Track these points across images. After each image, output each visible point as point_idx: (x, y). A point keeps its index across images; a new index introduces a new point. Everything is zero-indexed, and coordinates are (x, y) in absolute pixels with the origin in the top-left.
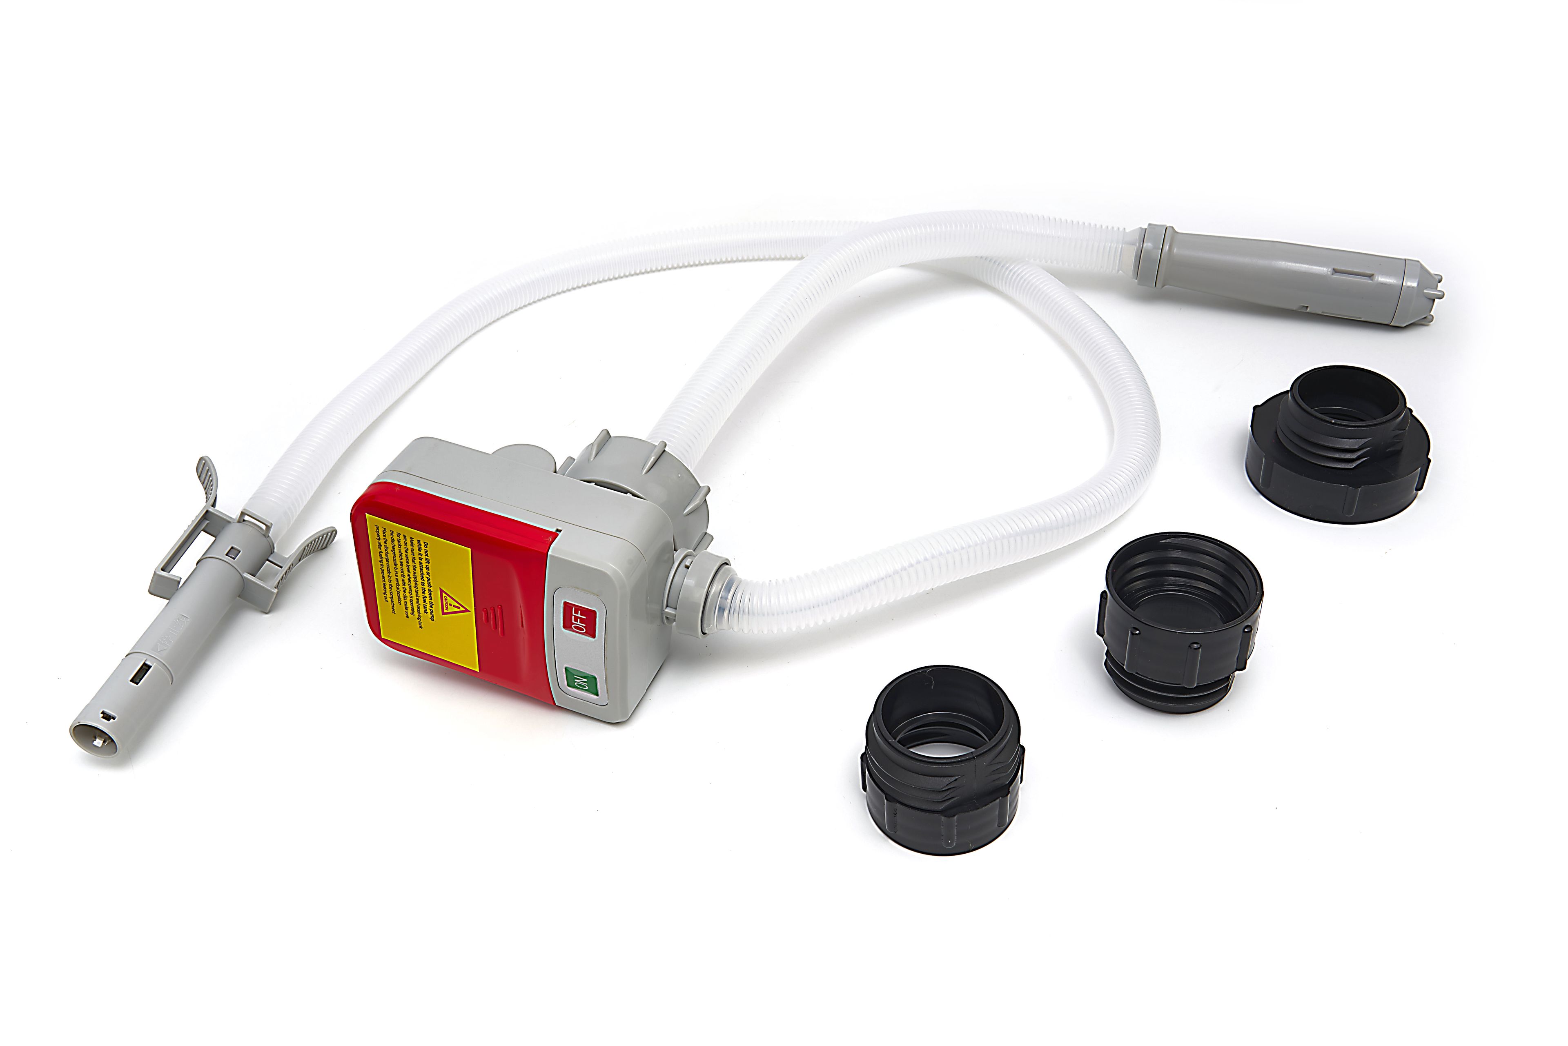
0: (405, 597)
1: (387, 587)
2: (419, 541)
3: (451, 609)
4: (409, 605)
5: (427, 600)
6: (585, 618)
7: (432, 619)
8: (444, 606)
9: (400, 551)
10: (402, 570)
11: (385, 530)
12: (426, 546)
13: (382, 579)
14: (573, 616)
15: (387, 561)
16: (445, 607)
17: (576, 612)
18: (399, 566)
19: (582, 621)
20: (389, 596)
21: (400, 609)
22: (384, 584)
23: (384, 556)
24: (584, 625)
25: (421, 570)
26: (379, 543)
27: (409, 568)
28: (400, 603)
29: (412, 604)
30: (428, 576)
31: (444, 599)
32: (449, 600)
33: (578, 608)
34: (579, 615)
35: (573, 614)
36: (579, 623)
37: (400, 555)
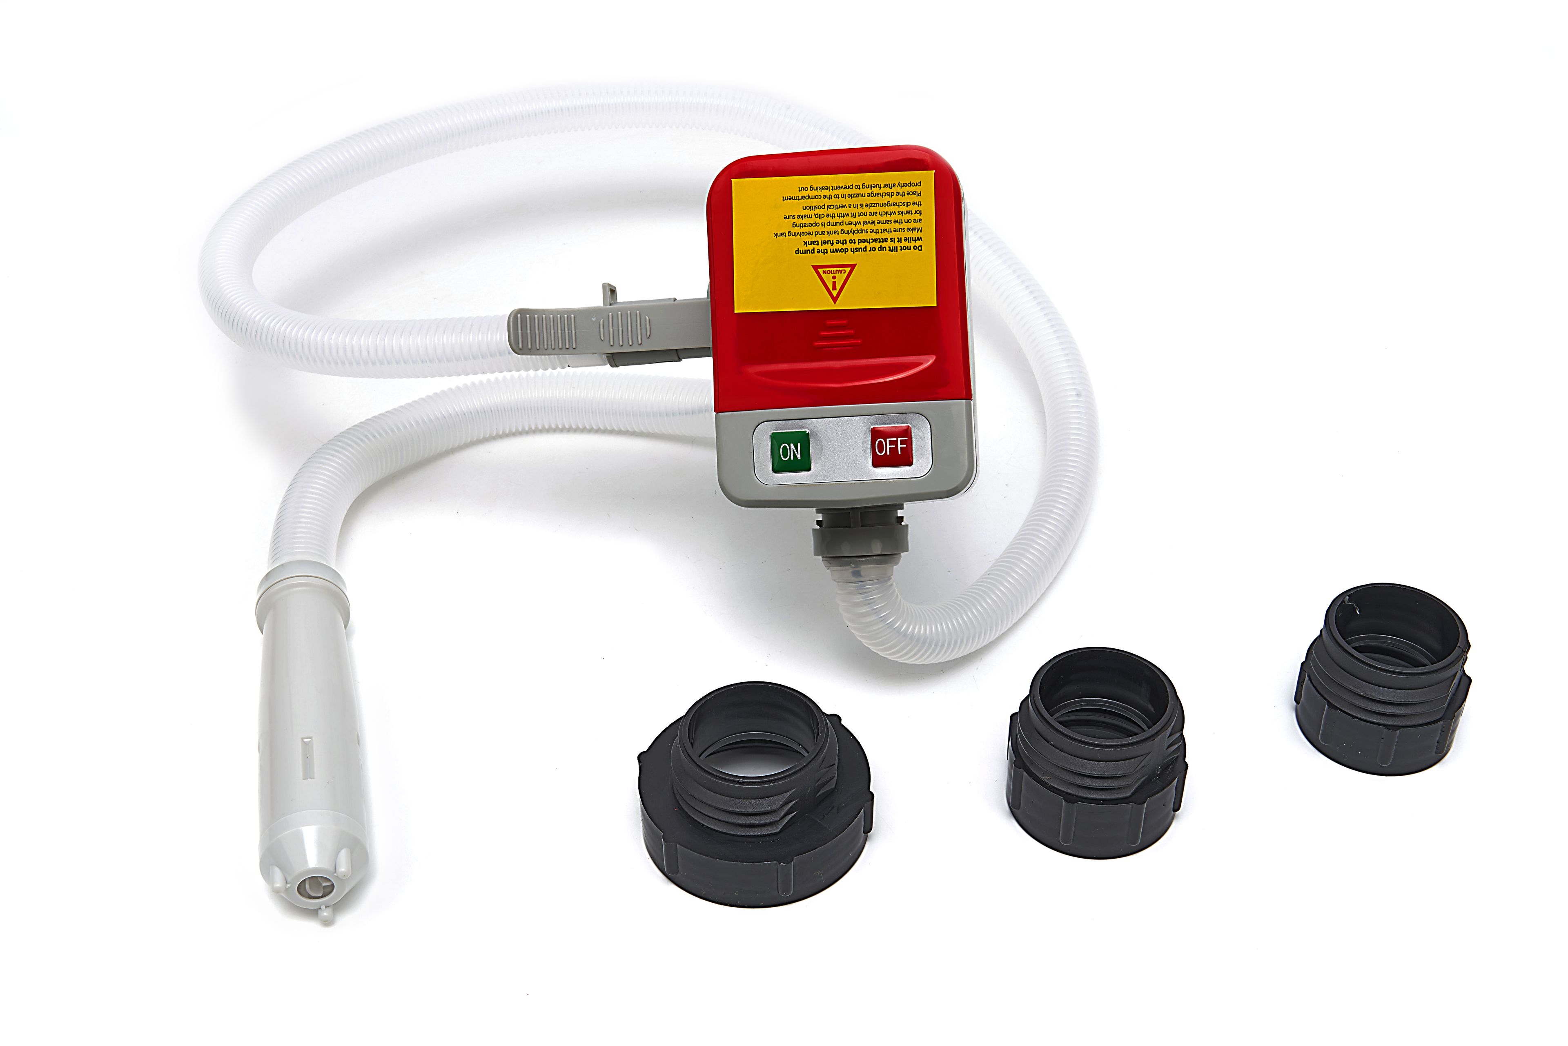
0: (818, 216)
1: (826, 193)
2: (920, 239)
3: (828, 278)
4: (806, 221)
5: (828, 247)
6: (900, 453)
7: (798, 252)
8: (830, 269)
9: (894, 213)
10: (864, 214)
11: (918, 195)
12: (915, 248)
13: (835, 185)
14: (895, 439)
15: (869, 195)
16: (827, 269)
17: (902, 442)
18: (866, 210)
19: (894, 451)
20: (809, 193)
21: (796, 208)
22: (828, 188)
23: (876, 190)
24: (888, 454)
25: (876, 240)
26: (894, 185)
27: (871, 223)
28: (805, 208)
29: (812, 225)
30: (868, 249)
31: (841, 269)
32: (840, 278)
33: (909, 443)
34: (900, 446)
35: (899, 439)
36: (888, 447)
37: (886, 213)
